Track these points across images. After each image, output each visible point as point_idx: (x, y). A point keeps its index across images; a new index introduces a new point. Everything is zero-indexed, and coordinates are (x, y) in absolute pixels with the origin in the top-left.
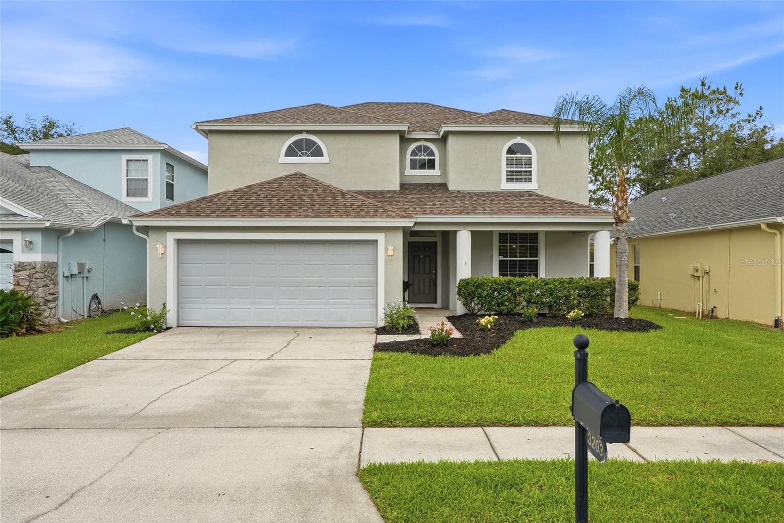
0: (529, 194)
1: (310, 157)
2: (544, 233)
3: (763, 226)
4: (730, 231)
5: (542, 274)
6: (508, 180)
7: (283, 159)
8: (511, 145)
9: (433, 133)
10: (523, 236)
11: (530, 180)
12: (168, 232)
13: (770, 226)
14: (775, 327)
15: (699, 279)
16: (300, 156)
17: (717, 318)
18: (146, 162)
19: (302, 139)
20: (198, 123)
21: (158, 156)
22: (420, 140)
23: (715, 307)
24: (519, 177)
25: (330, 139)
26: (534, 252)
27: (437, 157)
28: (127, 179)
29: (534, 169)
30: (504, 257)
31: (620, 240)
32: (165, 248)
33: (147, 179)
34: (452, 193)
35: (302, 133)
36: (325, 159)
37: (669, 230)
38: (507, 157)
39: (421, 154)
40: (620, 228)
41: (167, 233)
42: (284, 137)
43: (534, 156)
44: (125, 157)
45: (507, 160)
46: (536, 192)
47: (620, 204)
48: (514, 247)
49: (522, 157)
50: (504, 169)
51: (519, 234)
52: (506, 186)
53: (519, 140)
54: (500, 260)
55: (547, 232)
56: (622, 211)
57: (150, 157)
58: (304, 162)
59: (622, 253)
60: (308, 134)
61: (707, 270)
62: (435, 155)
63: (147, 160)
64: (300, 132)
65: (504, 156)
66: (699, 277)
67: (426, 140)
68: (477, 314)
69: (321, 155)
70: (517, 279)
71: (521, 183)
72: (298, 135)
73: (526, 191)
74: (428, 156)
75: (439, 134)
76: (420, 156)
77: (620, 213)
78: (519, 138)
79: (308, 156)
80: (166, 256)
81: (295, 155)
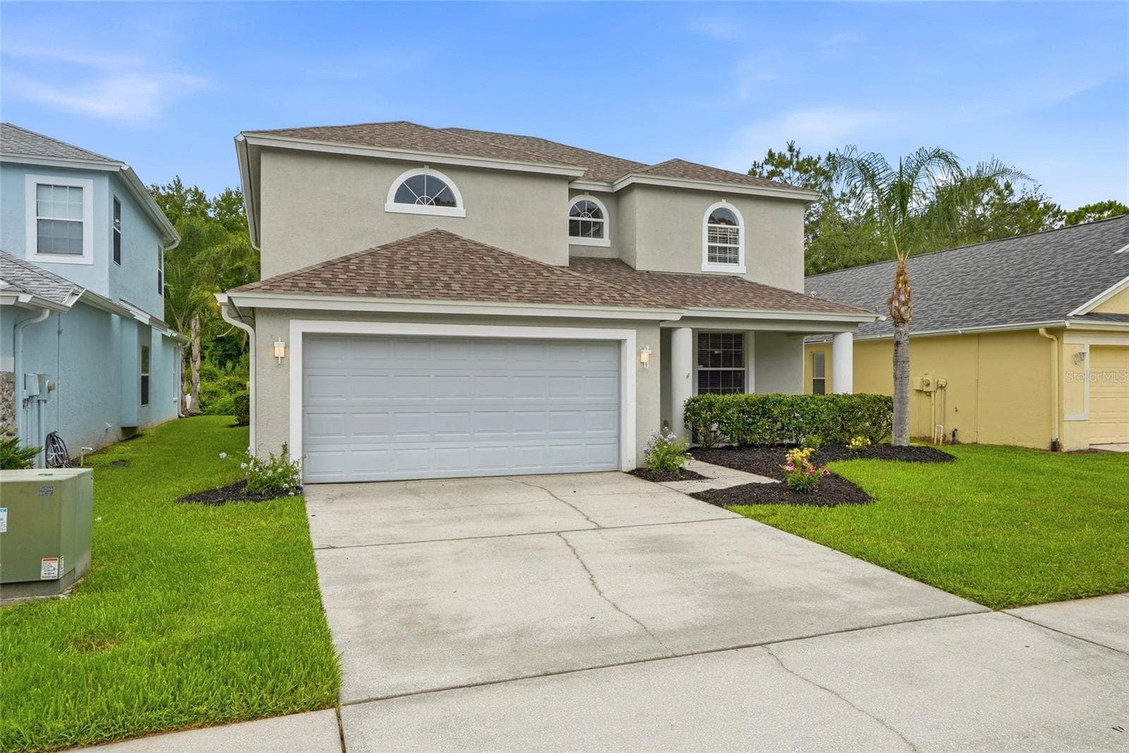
0: (734, 279)
1: (435, 207)
2: (754, 333)
3: (1042, 331)
4: (979, 336)
5: (751, 389)
6: (712, 259)
7: (392, 206)
8: (713, 212)
9: (605, 184)
10: (727, 336)
11: (736, 261)
12: (292, 319)
13: (1049, 330)
14: (1053, 451)
15: (930, 396)
16: (419, 203)
17: (959, 443)
18: (76, 193)
19: (423, 176)
20: (249, 132)
21: (105, 184)
22: (583, 194)
23: (956, 430)
24: (723, 255)
25: (467, 179)
26: (739, 360)
27: (606, 220)
28: (38, 220)
29: (741, 246)
30: (704, 367)
31: (902, 345)
32: (287, 347)
33: (81, 223)
34: (641, 273)
35: (423, 167)
36: (459, 211)
37: (884, 333)
38: (709, 227)
39: (585, 214)
40: (901, 329)
41: (291, 321)
42: (392, 170)
43: (741, 227)
44: (31, 180)
45: (709, 231)
46: (744, 277)
47: (903, 298)
48: (716, 352)
49: (727, 228)
50: (706, 244)
51: (723, 335)
52: (708, 267)
53: (723, 204)
54: (699, 372)
55: (756, 332)
56: (906, 307)
57: (87, 184)
58: (426, 214)
59: (904, 362)
60: (432, 170)
61: (944, 384)
62: (604, 217)
63: (82, 188)
64: (420, 164)
65: (706, 225)
66: (930, 392)
67: (592, 193)
68: (713, 447)
69: (452, 203)
70: (720, 397)
71: (725, 264)
72: (415, 169)
73: (733, 275)
74: (593, 217)
75: (612, 187)
76: (582, 216)
77: (903, 310)
78: (724, 201)
79: (432, 204)
80: (289, 363)
81: (412, 200)
